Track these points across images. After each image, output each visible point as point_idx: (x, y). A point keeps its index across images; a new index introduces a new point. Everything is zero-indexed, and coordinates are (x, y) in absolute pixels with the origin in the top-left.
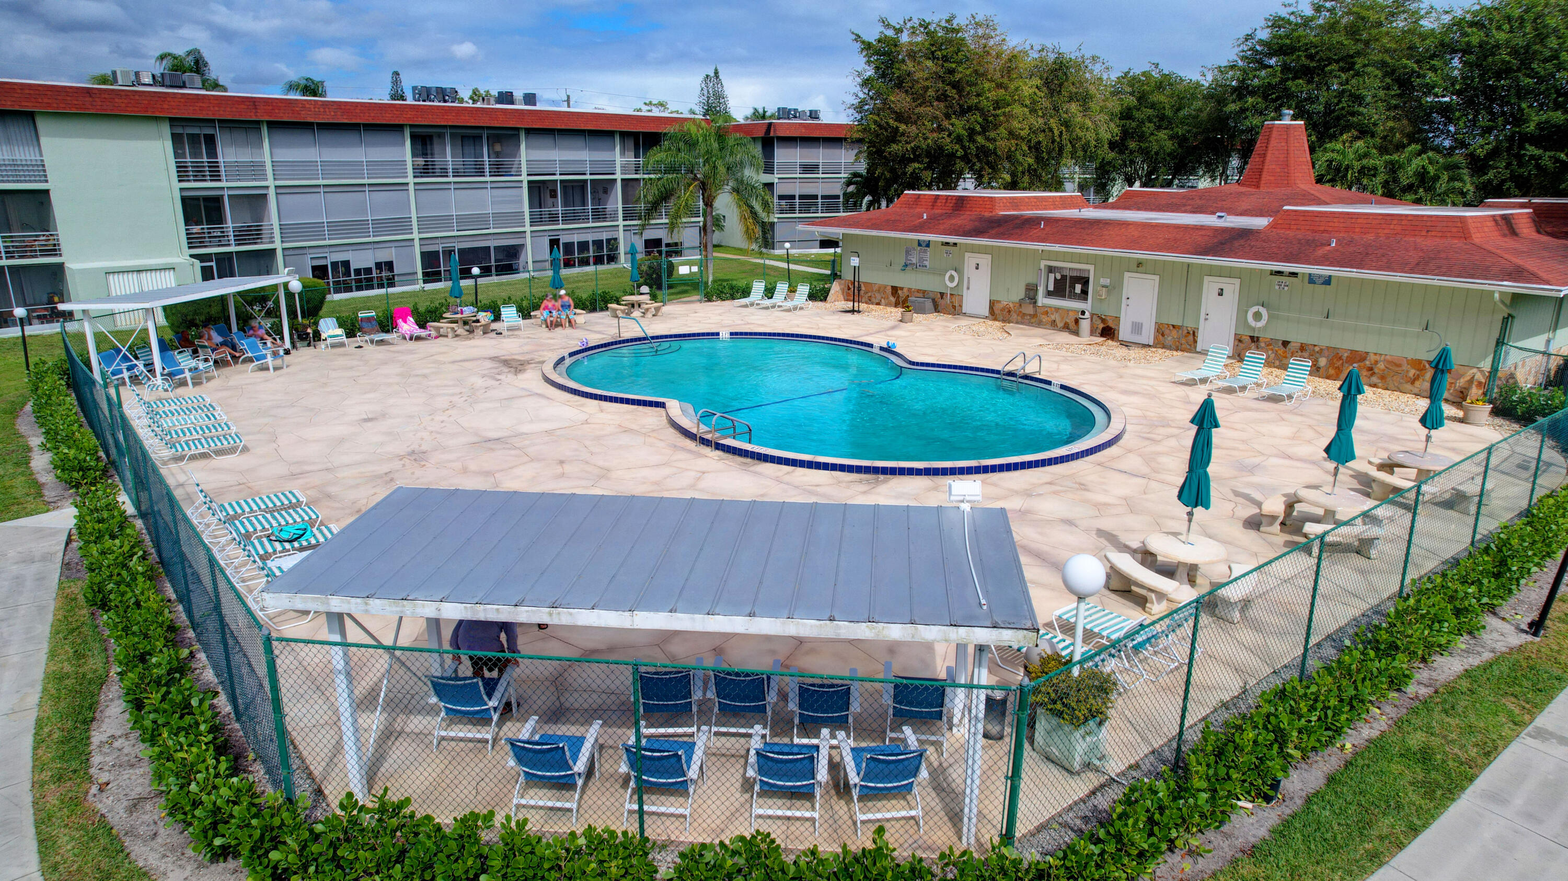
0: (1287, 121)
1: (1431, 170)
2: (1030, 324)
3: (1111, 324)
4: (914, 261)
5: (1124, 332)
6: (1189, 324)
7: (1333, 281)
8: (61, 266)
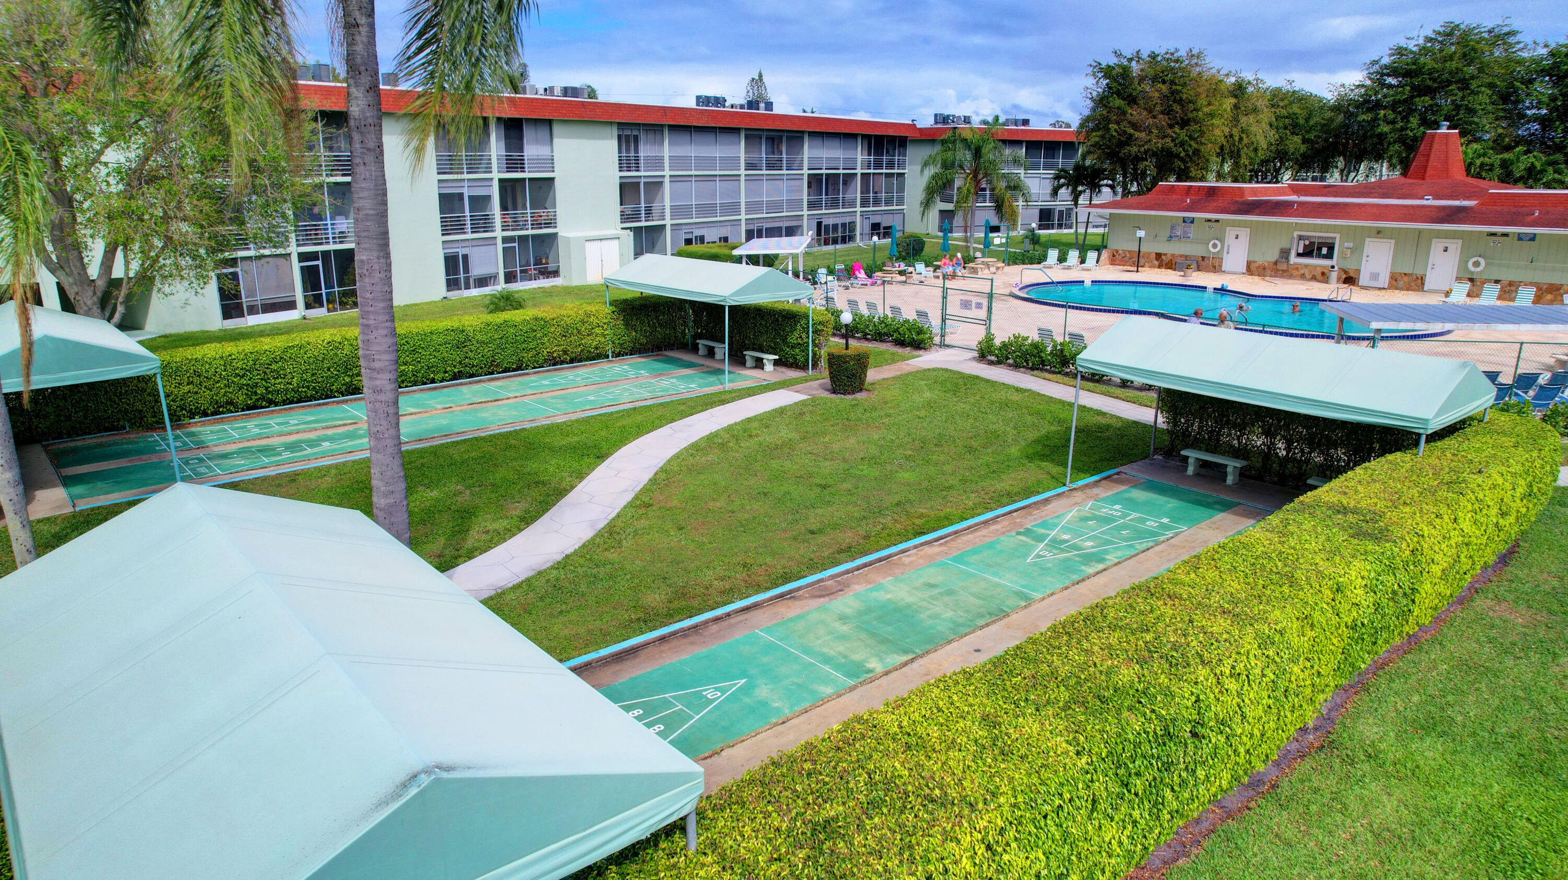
0: (1443, 130)
1: (1538, 165)
2: (1282, 277)
3: (1352, 274)
4: (1179, 234)
5: (1364, 280)
6: (1419, 272)
7: (1537, 238)
8: (555, 235)
